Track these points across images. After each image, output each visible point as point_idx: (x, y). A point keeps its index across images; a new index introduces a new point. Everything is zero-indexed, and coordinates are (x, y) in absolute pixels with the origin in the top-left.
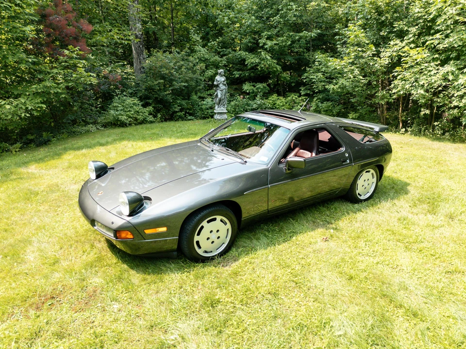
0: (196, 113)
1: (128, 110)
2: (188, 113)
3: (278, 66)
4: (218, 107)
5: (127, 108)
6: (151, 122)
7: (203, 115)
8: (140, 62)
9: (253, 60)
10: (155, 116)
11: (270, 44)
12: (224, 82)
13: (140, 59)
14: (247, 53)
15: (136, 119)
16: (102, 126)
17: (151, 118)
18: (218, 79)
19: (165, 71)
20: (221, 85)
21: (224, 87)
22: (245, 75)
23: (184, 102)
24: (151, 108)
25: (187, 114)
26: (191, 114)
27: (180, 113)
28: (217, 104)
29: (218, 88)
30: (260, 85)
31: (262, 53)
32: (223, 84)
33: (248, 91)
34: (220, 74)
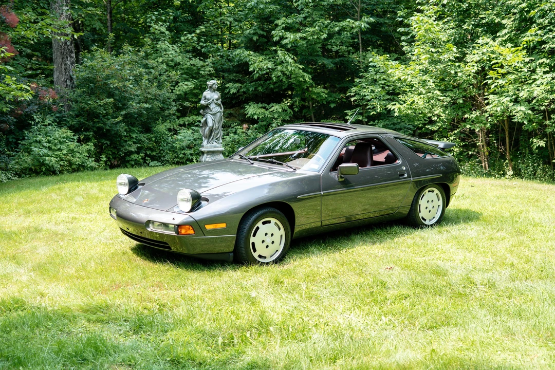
0: (164, 157)
1: (59, 147)
2: (149, 156)
3: (305, 74)
4: (208, 143)
5: (55, 145)
6: (92, 169)
7: (176, 160)
8: (66, 69)
9: (262, 64)
10: (97, 160)
11: (292, 37)
12: (217, 100)
13: (66, 64)
14: (252, 53)
15: (70, 164)
16: (16, 174)
17: (91, 163)
18: (208, 96)
19: (115, 83)
20: (212, 106)
21: (218, 109)
22: (248, 90)
23: (143, 137)
24: (91, 146)
25: (147, 158)
26: (153, 158)
27: (137, 155)
28: (206, 137)
29: (208, 111)
30: (276, 107)
31: (279, 52)
32: (216, 104)
33: (256, 117)
34: (211, 87)
